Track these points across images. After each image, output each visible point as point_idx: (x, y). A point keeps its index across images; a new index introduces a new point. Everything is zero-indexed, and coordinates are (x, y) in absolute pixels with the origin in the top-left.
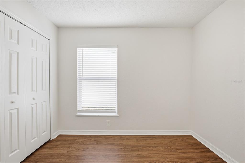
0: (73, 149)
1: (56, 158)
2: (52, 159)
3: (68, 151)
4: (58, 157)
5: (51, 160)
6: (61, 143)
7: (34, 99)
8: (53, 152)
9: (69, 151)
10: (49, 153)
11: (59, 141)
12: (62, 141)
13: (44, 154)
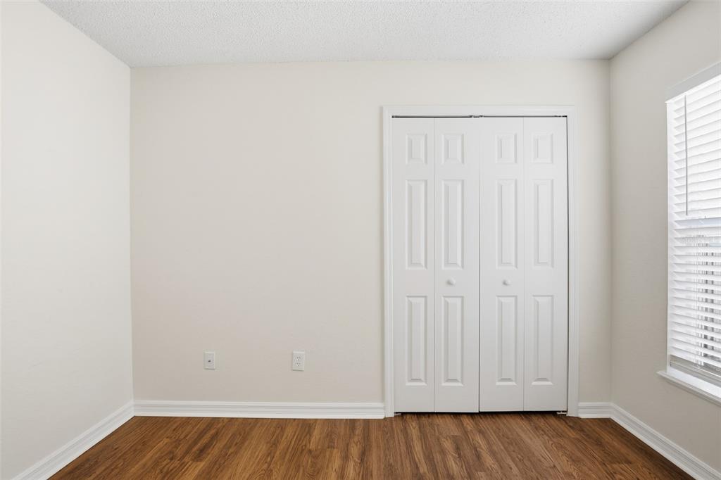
0: (575, 474)
1: (514, 455)
2: (506, 449)
3: (555, 466)
4: (519, 456)
5: (502, 450)
6: (578, 439)
7: (505, 283)
8: (529, 441)
9: (559, 468)
10: (519, 436)
11: (583, 431)
12: (587, 435)
13: (510, 431)
